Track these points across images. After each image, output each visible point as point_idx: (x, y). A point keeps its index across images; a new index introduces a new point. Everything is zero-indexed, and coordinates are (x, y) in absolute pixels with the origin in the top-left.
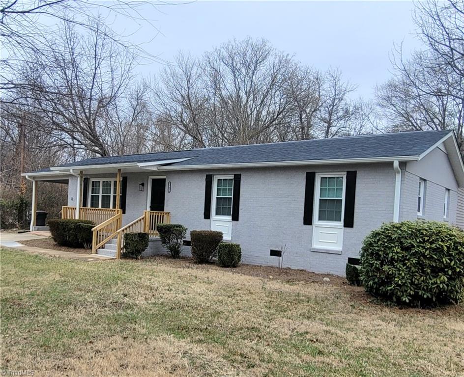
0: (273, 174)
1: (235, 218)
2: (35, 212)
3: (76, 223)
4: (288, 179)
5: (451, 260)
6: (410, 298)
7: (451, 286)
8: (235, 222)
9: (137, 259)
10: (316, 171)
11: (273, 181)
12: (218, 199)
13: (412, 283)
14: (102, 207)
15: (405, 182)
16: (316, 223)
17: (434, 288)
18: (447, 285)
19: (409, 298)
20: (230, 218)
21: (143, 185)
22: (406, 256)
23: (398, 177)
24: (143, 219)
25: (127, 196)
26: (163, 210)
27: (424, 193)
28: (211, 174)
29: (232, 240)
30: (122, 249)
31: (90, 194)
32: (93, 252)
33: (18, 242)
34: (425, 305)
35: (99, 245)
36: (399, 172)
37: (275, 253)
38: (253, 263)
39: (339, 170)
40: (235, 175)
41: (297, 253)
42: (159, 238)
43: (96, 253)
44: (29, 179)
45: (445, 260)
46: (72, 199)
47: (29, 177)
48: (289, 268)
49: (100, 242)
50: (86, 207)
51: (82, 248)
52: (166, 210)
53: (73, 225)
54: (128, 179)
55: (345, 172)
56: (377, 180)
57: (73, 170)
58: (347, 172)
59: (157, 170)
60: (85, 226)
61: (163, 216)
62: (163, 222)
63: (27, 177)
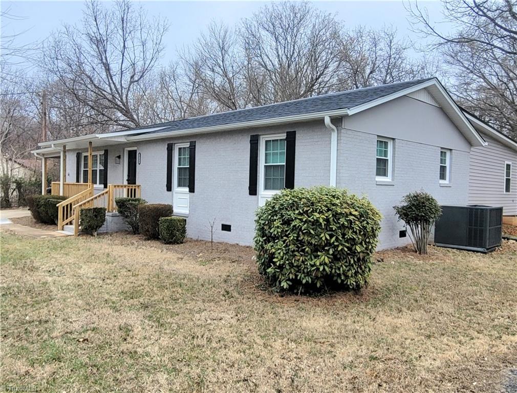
0: (222, 139)
1: (192, 190)
2: (45, 188)
3: (46, 199)
4: (235, 144)
5: (331, 236)
6: (291, 283)
7: (335, 269)
8: (192, 194)
9: (92, 235)
10: (259, 134)
11: (222, 147)
12: (179, 169)
13: (291, 265)
14: (84, 182)
15: (342, 141)
16: (262, 193)
17: (314, 270)
18: (331, 267)
19: (288, 282)
20: (187, 189)
21: (119, 157)
22: (287, 231)
23: (334, 136)
24: (107, 192)
25: (108, 169)
26: (135, 184)
27: (393, 154)
28: (171, 142)
29: (190, 213)
30: (79, 226)
31: (82, 169)
32: (59, 229)
33: (9, 219)
34: (311, 291)
35: (66, 221)
36: (333, 130)
37: (226, 228)
38: (207, 238)
39: (280, 131)
40: (190, 142)
41: (244, 228)
42: (117, 213)
43: (63, 230)
44: (37, 156)
45: (325, 236)
46: (69, 175)
47: (37, 154)
48: (237, 244)
49: (67, 219)
50: (78, 182)
51: (51, 224)
52: (137, 183)
53: (43, 201)
54: (109, 152)
55: (284, 133)
56: (315, 140)
57: (54, 144)
58: (287, 132)
59: (126, 141)
60: (54, 201)
61: (135, 189)
62: (135, 197)
63: (35, 154)
